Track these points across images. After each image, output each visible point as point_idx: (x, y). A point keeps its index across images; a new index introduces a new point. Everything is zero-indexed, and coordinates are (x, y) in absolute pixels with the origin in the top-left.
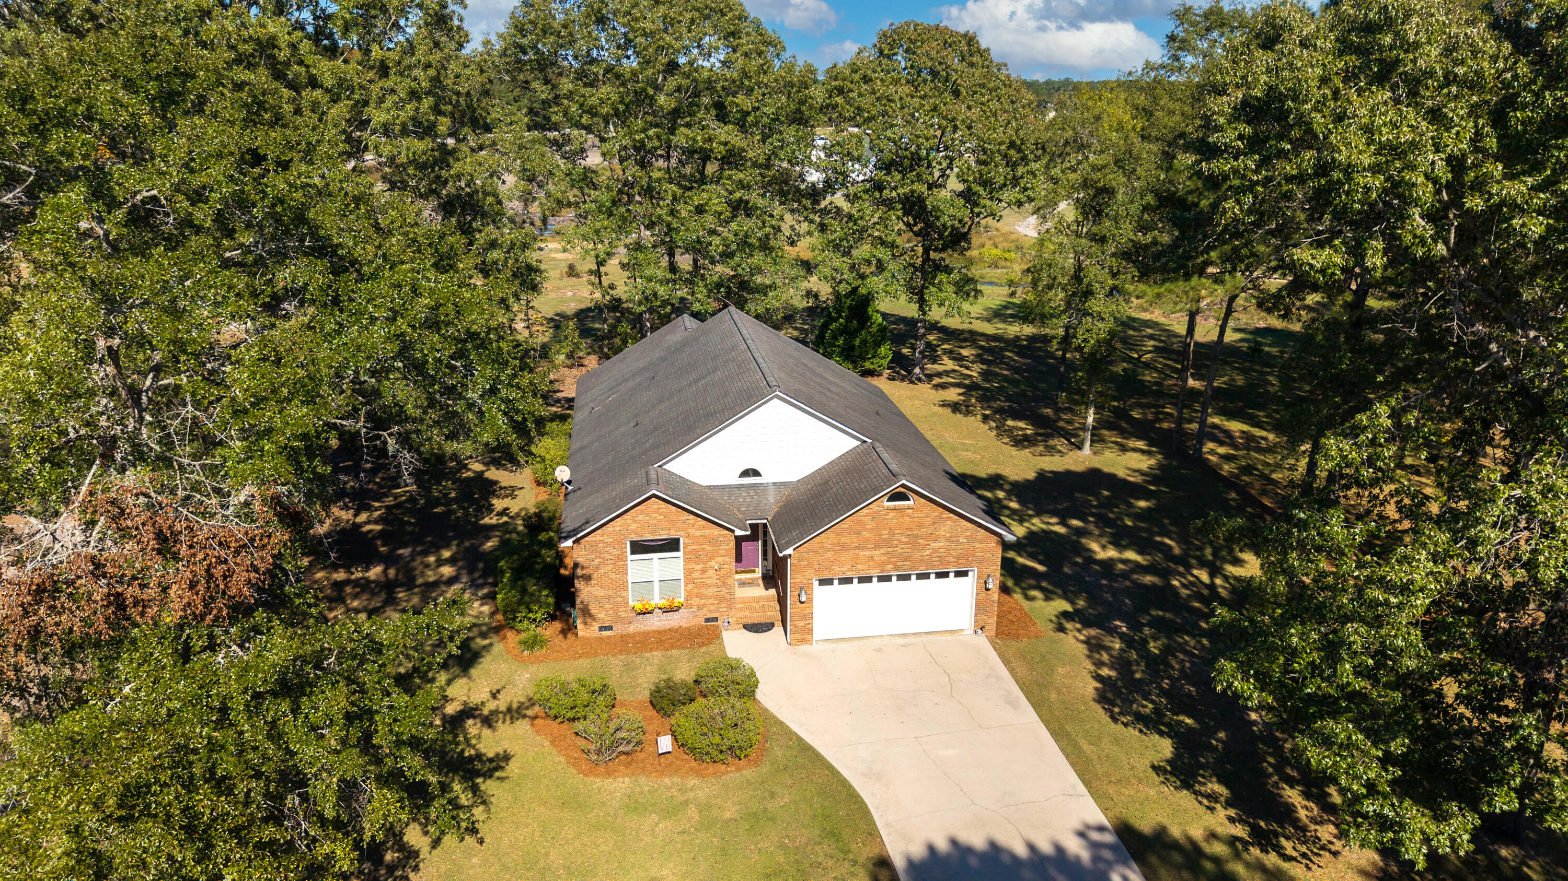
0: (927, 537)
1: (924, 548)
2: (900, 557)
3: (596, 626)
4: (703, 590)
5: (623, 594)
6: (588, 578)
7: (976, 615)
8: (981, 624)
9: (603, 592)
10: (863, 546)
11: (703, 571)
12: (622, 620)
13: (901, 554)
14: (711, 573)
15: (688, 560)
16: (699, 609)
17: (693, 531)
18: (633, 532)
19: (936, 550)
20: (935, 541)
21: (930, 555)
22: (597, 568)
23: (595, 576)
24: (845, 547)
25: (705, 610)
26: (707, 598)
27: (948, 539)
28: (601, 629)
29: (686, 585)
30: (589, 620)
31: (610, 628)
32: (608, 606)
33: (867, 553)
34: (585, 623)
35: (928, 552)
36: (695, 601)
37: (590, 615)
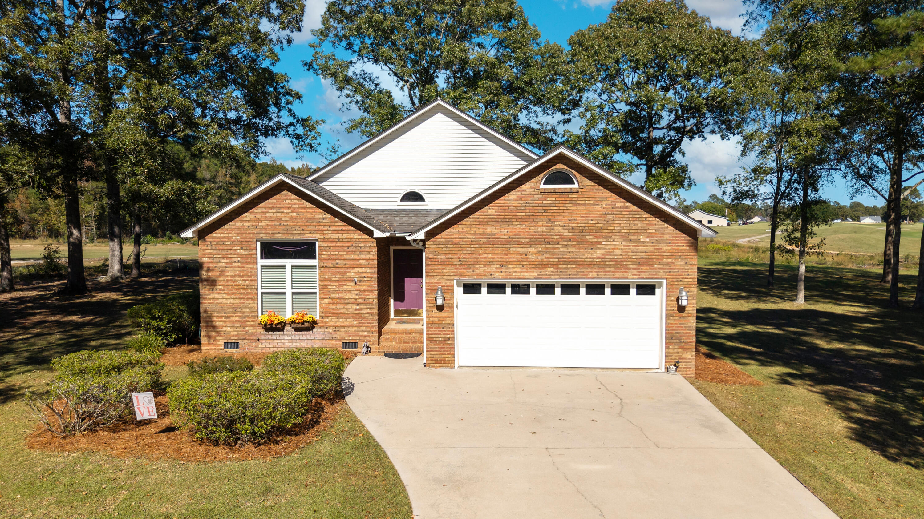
0: (597, 232)
1: (593, 247)
2: (562, 257)
3: (221, 341)
4: (340, 307)
5: (251, 304)
6: (212, 283)
7: (667, 345)
8: (675, 358)
9: (230, 301)
10: (514, 241)
11: (341, 284)
12: (249, 336)
13: (563, 253)
14: (350, 286)
15: (324, 268)
16: (336, 330)
17: (329, 234)
18: (264, 230)
19: (609, 251)
20: (608, 238)
21: (602, 258)
22: (222, 272)
23: (221, 279)
24: (492, 241)
25: (342, 333)
26: (347, 317)
27: (625, 237)
28: (227, 345)
29: (321, 299)
30: (213, 334)
31: (235, 345)
32: (235, 318)
33: (519, 249)
34: (209, 337)
35: (599, 253)
36: (331, 320)
37: (214, 328)
